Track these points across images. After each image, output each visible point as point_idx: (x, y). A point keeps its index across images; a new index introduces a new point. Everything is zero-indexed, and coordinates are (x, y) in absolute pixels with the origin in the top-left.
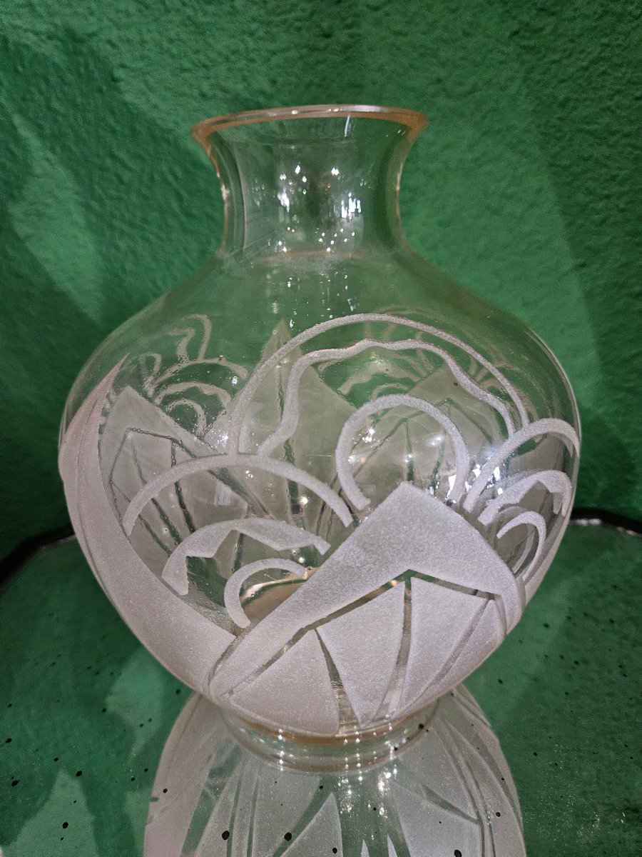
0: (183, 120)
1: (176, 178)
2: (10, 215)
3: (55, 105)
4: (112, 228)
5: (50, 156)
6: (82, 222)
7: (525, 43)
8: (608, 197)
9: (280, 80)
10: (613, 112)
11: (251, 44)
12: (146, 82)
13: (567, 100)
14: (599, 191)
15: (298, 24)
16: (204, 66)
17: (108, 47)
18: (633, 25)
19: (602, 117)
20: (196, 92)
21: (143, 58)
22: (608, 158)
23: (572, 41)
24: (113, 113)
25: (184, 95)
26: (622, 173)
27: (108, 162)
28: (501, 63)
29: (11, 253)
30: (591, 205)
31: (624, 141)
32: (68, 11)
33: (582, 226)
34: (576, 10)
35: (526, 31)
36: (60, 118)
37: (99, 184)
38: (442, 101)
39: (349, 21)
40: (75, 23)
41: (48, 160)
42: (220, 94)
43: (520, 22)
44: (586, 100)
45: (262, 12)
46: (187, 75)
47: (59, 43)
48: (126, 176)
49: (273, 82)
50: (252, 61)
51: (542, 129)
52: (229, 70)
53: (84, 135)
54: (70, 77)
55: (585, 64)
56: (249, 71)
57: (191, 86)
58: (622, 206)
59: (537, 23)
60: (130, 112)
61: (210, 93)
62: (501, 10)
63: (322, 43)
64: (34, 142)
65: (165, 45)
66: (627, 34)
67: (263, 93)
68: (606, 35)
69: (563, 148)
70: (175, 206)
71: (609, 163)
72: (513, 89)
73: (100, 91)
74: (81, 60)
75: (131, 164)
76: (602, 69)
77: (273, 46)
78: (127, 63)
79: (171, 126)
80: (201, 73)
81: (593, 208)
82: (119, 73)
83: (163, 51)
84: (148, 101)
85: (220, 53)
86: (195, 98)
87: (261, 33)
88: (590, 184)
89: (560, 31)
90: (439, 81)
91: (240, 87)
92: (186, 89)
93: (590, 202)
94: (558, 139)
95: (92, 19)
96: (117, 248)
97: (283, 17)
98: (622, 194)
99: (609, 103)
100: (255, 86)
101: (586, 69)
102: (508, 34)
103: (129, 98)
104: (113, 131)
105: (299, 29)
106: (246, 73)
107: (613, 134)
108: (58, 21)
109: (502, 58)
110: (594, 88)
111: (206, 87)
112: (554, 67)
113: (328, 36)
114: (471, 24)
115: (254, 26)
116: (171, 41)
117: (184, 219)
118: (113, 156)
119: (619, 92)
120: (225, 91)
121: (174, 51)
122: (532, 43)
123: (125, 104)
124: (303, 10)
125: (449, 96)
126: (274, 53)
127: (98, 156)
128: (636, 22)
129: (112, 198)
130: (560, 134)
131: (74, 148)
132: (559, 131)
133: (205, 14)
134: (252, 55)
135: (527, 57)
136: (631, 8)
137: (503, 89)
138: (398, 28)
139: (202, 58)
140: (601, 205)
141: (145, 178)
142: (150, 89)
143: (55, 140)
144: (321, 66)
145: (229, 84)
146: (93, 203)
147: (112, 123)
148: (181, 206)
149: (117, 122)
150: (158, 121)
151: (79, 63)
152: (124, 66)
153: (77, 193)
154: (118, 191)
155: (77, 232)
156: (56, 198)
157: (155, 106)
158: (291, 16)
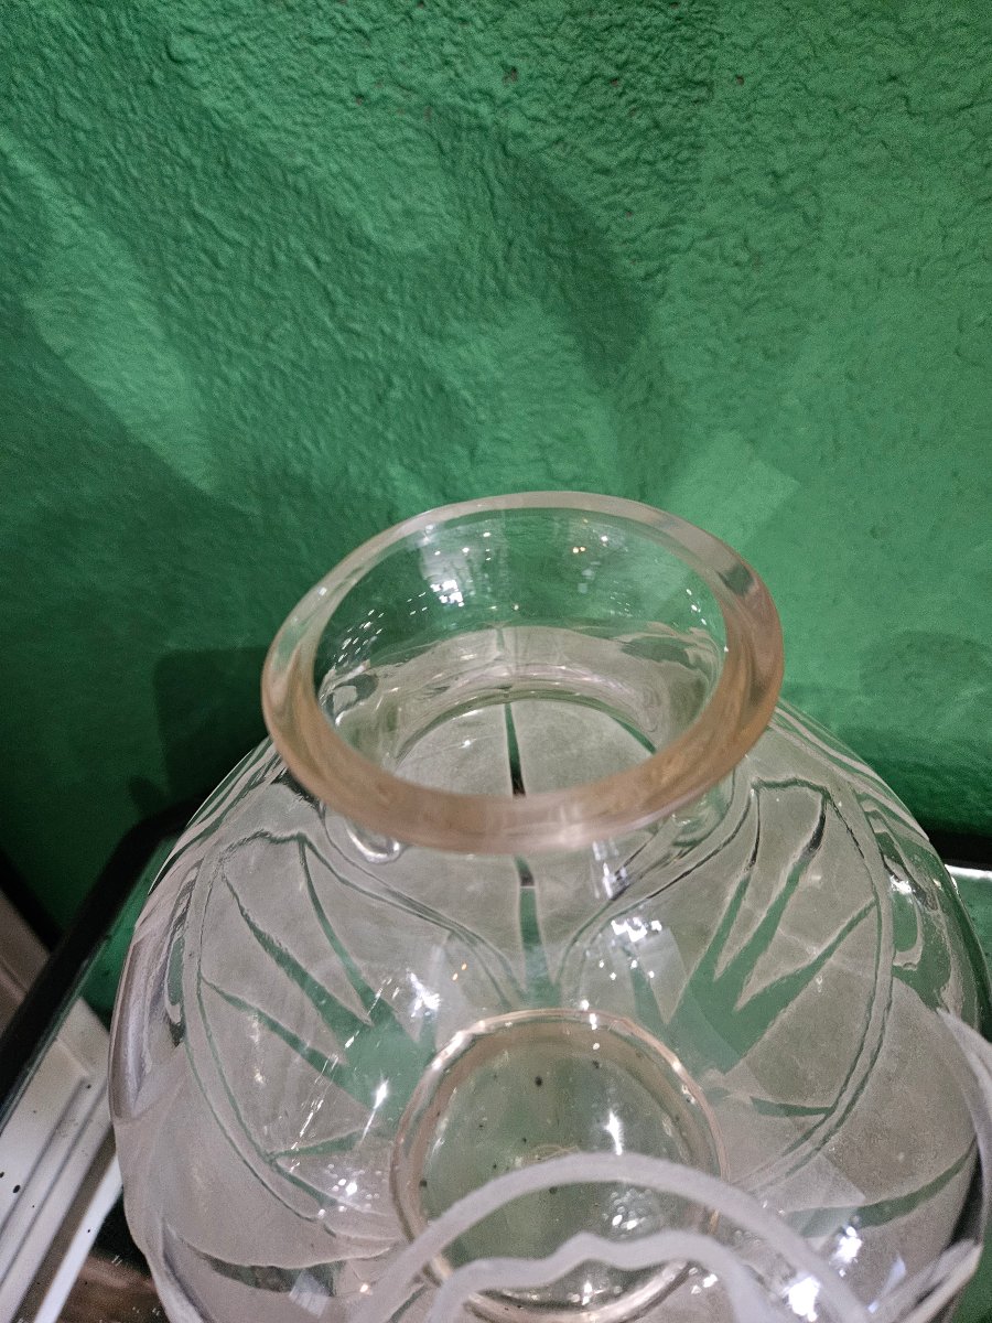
0: (325, 148)
2: (29, 311)
3: (68, 109)
4: (208, 342)
5: (78, 210)
6: (158, 332)
9: (521, 64)
12: (239, 65)
16: (360, 31)
20: (345, 92)
24: (182, 129)
25: (321, 92)
27: (188, 227)
29: (47, 376)
36: (81, 136)
37: (174, 265)
38: (895, 124)
41: (74, 217)
42: (398, 96)
46: (321, 51)
48: (225, 255)
49: (511, 72)
50: (464, 21)
52: (414, 40)
53: (135, 173)
54: (86, 52)
56: (456, 44)
57: (332, 75)
60: (215, 126)
61: (375, 95)
64: (45, 185)
67: (488, 95)
70: (323, 314)
73: (151, 83)
74: (103, 15)
75: (230, 233)
78: (193, 23)
79: (300, 160)
80: (353, 46)
82: (183, 46)
84: (249, 106)
86: (342, 101)
90: (894, 78)
91: (435, 80)
92: (327, 86)
96: (226, 381)
100: (473, 81)
103: (209, 99)
104: (191, 168)
106: (448, 49)
111: (364, 82)
117: (340, 338)
123: (204, 112)
125: (914, 113)
127: (165, 213)
129: (204, 293)
131: (117, 194)
141: (261, 258)
143: (82, 179)
144: (620, 38)
145: (416, 74)
146: (171, 300)
147: (185, 151)
148: (332, 316)
149: (191, 146)
150: (274, 150)
151: (98, 22)
152: (191, 31)
153: (139, 280)
154: (214, 280)
155: (151, 348)
156: (103, 287)
157: (263, 116)
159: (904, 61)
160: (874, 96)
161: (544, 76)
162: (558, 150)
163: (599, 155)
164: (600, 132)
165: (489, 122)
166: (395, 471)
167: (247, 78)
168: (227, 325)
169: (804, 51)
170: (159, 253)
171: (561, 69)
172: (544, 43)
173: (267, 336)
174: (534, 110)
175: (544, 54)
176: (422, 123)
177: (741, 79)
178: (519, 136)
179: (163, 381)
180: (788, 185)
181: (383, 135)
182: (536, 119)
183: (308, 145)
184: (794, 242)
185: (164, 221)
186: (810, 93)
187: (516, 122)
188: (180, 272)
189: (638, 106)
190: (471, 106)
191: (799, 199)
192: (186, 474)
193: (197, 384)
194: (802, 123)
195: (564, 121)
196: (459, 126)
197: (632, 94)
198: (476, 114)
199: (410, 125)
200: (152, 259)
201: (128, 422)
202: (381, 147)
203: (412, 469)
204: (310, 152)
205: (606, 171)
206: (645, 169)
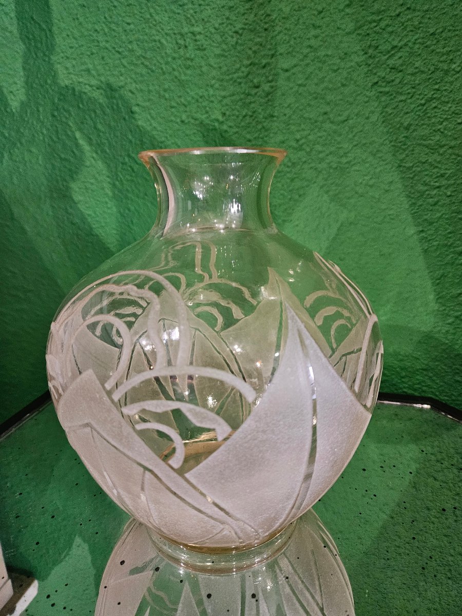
0: (171, 136)
2: (70, 188)
3: (99, 126)
4: (127, 198)
5: (94, 155)
6: (110, 194)
7: (382, 89)
8: (438, 187)
9: (228, 113)
10: (442, 132)
11: (211, 92)
12: (150, 114)
13: (410, 125)
14: (432, 183)
15: (239, 80)
16: (184, 105)
17: (130, 94)
18: (456, 76)
19: (434, 136)
20: (178, 120)
21: (149, 100)
22: (439, 162)
23: (413, 88)
24: (131, 131)
25: (172, 121)
26: (449, 172)
27: (127, 159)
28: (366, 102)
29: (70, 210)
30: (427, 193)
31: (450, 151)
32: (108, 73)
33: (421, 205)
34: (417, 68)
35: (383, 82)
36: (101, 134)
37: (121, 172)
38: (327, 126)
39: (270, 78)
40: (112, 80)
41: (93, 158)
42: (193, 121)
43: (379, 77)
44: (423, 124)
45: (219, 73)
46: (173, 110)
47: (103, 92)
49: (224, 114)
50: (212, 102)
51: (393, 143)
52: (198, 107)
53: (114, 143)
54: (108, 111)
55: (423, 102)
56: (210, 108)
57: (175, 116)
58: (449, 193)
59: (390, 77)
60: (140, 130)
61: (186, 121)
62: (366, 70)
63: (254, 91)
64: (86, 148)
65: (162, 93)
66: (451, 83)
67: (217, 120)
68: (437, 83)
69: (407, 156)
71: (439, 166)
72: (374, 118)
73: (124, 119)
74: (115, 101)
76: (434, 105)
77: (223, 93)
78: (139, 103)
79: (163, 139)
80: (182, 108)
81: (428, 195)
82: (136, 109)
83: (160, 96)
84: (151, 125)
85: (193, 98)
86: (177, 123)
87: (217, 86)
88: (427, 179)
89: (405, 82)
90: (325, 113)
91: (204, 117)
92: (173, 118)
93: (427, 190)
94: (404, 150)
95: (122, 78)
96: (129, 210)
97: (230, 76)
98: (449, 186)
99: (440, 127)
100: (213, 117)
101: (423, 105)
102: (370, 84)
103: (140, 123)
104: (131, 142)
105: (240, 83)
106: (208, 109)
107: (442, 147)
108: (103, 79)
109: (366, 99)
110: (429, 117)
111: (184, 117)
112: (401, 104)
113: (257, 87)
114: (346, 78)
115: (213, 82)
116: (165, 90)
118: (129, 156)
119: (446, 119)
120: (196, 119)
121: (167, 96)
122: (387, 89)
123: (138, 126)
124: (243, 72)
125: (332, 122)
126: (224, 97)
127: (121, 156)
128: (458, 75)
129: (128, 181)
130: (406, 146)
131: (108, 150)
132: (405, 145)
133: (185, 74)
134: (212, 99)
135: (383, 99)
136: (454, 66)
137: (368, 118)
138: (300, 82)
139: (183, 100)
140: (435, 192)
143: (98, 147)
144: (253, 105)
145: (198, 116)
146: (117, 183)
147: (130, 137)
149: (133, 136)
150: (156, 136)
151: (113, 103)
152: (138, 105)
153: (108, 177)
154: (131, 176)
155: (107, 200)
156: (96, 179)
157: (155, 128)
158: (235, 76)
159: (328, 109)
160: (321, 119)
161: (233, 115)
162: (237, 135)
163: (248, 136)
164: (249, 130)
165: (218, 127)
167: (152, 117)
168: (133, 191)
169: (301, 108)
170: (116, 168)
171: (237, 113)
172: (233, 107)
174: (230, 124)
175: (233, 110)
176: (199, 129)
177: (285, 115)
178: (226, 131)
179: (109, 211)
180: (301, 142)
181: (188, 132)
182: (230, 127)
183: (166, 135)
184: (304, 159)
185: (119, 158)
186: (304, 118)
187: (225, 127)
188: (122, 174)
189: (258, 123)
190: (213, 124)
191: (304, 147)
192: (109, 246)
193: (120, 212)
194: (303, 126)
195: (238, 127)
196: (209, 130)
197: (256, 120)
198: (214, 126)
199: (196, 129)
200: (114, 170)
201: (94, 226)
202: (187, 135)
204: (167, 137)
205: (250, 141)
206: (260, 140)
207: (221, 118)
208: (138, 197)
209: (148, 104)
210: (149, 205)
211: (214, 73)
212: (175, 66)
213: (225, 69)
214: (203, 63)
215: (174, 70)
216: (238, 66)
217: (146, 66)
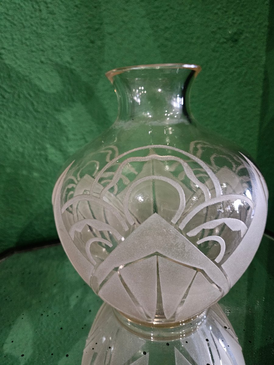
0: (33, 72)
1: (31, 96)
9: (75, 58)
11: (62, 43)
12: (15, 56)
15: (81, 37)
16: (42, 50)
20: (39, 61)
21: (13, 45)
25: (33, 62)
39: (101, 37)
42: (49, 62)
45: (66, 31)
46: (34, 54)
48: (7, 96)
49: (72, 59)
52: (53, 53)
56: (62, 54)
60: (7, 67)
61: (45, 62)
62: (154, 39)
63: (91, 45)
65: (24, 41)
67: (68, 62)
70: (31, 108)
75: (9, 90)
77: (71, 45)
78: (5, 47)
79: (28, 74)
80: (41, 53)
83: (22, 43)
84: (16, 63)
85: (49, 46)
86: (38, 63)
91: (58, 60)
92: (34, 59)
97: (75, 34)
100: (65, 60)
102: (156, 47)
103: (7, 62)
105: (82, 39)
106: (60, 55)
111: (43, 59)
113: (93, 42)
115: (63, 36)
116: (26, 39)
117: (35, 113)
120: (52, 61)
121: (28, 43)
123: (5, 64)
124: (83, 32)
126: (72, 47)
133: (42, 29)
134: (63, 48)
135: (164, 55)
138: (119, 41)
139: (41, 47)
141: (16, 96)
142: (17, 58)
144: (91, 54)
145: (53, 59)
148: (33, 108)
150: (21, 72)
157: (19, 66)
158: (78, 34)
163: (90, 73)
165: (68, 67)
166: (48, 146)
173: (16, 114)
176: (55, 68)
178: (75, 70)
181: (47, 70)
183: (29, 71)
187: (73, 67)
190: (66, 65)
196: (63, 69)
199: (52, 68)
202: (47, 72)
203: (52, 145)
204: (30, 73)
207: (70, 61)
208: (10, 117)
209: (12, 48)
210: (20, 122)
211: (63, 30)
212: (32, 23)
213: (70, 29)
214: (54, 23)
215: (32, 25)
216: (79, 28)
217: (9, 21)
